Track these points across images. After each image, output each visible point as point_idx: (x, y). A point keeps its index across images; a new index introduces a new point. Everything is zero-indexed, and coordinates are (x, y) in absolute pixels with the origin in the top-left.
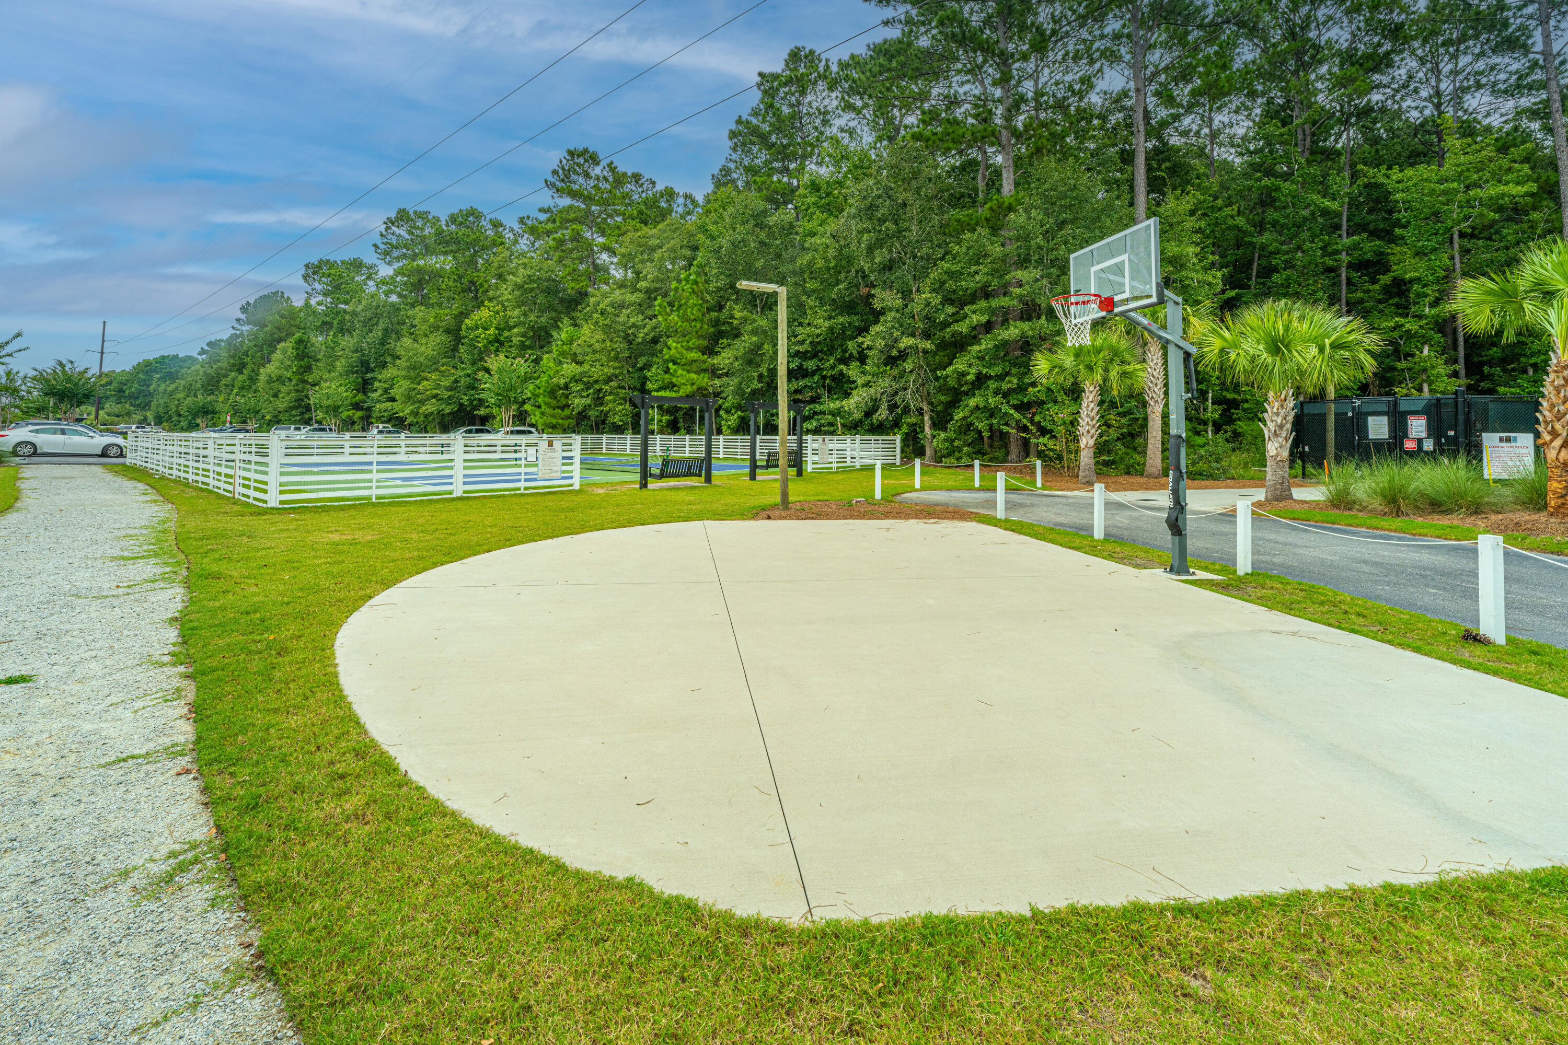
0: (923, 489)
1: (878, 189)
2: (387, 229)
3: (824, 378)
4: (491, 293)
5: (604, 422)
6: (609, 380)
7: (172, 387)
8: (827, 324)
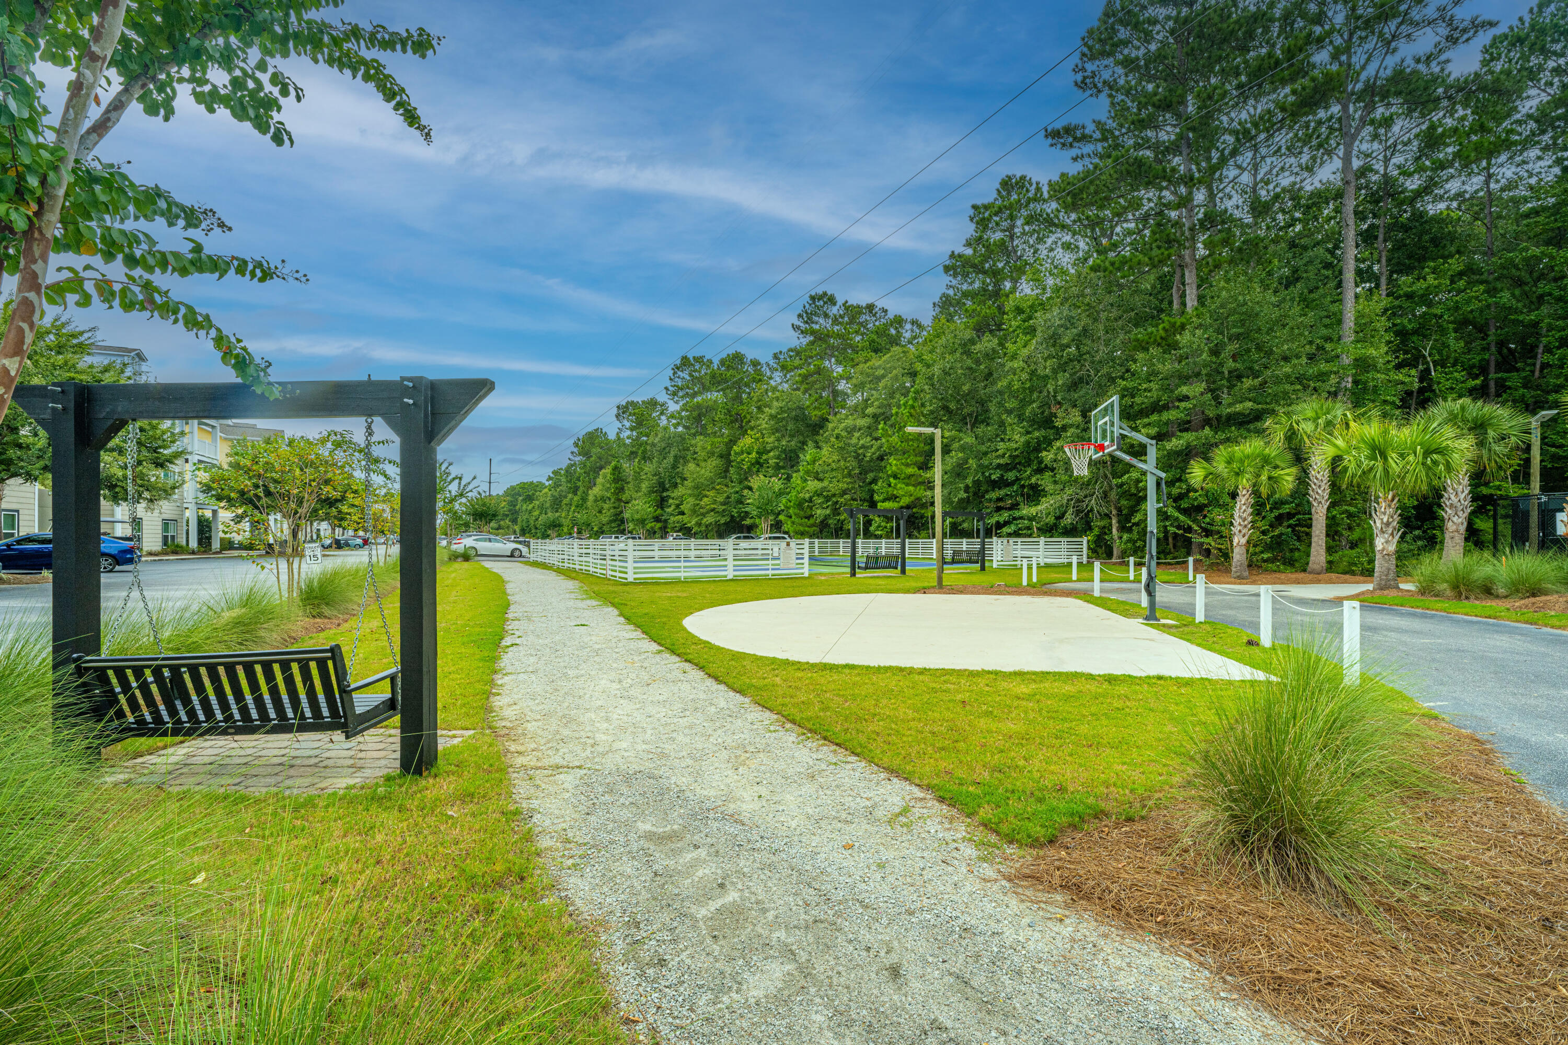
0: (1078, 580)
1: (1060, 319)
2: (675, 373)
3: (1023, 486)
4: (752, 423)
5: (841, 529)
6: (844, 493)
7: (531, 506)
8: (1022, 440)
